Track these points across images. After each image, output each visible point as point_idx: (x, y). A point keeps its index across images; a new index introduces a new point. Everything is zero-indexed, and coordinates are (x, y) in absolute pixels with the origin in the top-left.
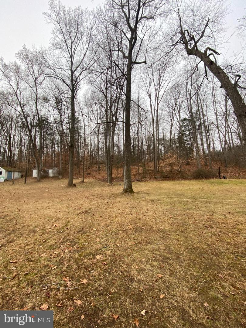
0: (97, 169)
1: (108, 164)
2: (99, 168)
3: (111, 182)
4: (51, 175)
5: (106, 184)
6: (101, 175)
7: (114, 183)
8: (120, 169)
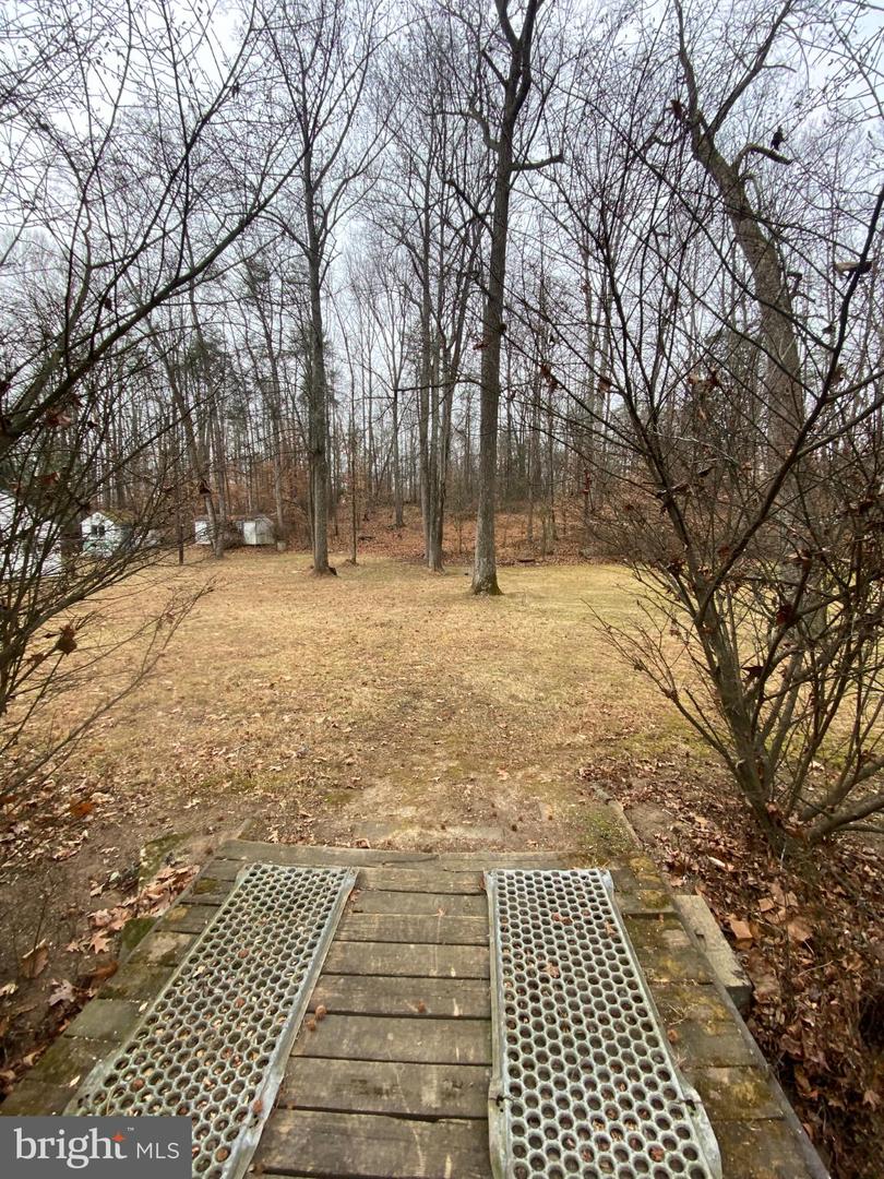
0: (394, 521)
1: (428, 507)
2: (399, 517)
3: (438, 565)
4: (252, 539)
5: (425, 572)
6: (406, 541)
7: (448, 569)
8: (467, 526)
